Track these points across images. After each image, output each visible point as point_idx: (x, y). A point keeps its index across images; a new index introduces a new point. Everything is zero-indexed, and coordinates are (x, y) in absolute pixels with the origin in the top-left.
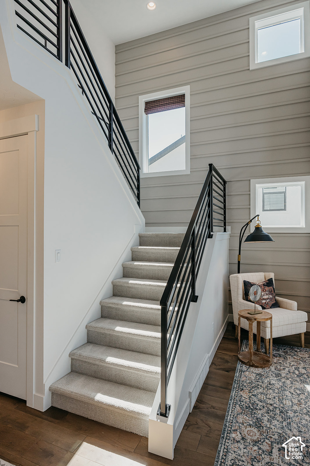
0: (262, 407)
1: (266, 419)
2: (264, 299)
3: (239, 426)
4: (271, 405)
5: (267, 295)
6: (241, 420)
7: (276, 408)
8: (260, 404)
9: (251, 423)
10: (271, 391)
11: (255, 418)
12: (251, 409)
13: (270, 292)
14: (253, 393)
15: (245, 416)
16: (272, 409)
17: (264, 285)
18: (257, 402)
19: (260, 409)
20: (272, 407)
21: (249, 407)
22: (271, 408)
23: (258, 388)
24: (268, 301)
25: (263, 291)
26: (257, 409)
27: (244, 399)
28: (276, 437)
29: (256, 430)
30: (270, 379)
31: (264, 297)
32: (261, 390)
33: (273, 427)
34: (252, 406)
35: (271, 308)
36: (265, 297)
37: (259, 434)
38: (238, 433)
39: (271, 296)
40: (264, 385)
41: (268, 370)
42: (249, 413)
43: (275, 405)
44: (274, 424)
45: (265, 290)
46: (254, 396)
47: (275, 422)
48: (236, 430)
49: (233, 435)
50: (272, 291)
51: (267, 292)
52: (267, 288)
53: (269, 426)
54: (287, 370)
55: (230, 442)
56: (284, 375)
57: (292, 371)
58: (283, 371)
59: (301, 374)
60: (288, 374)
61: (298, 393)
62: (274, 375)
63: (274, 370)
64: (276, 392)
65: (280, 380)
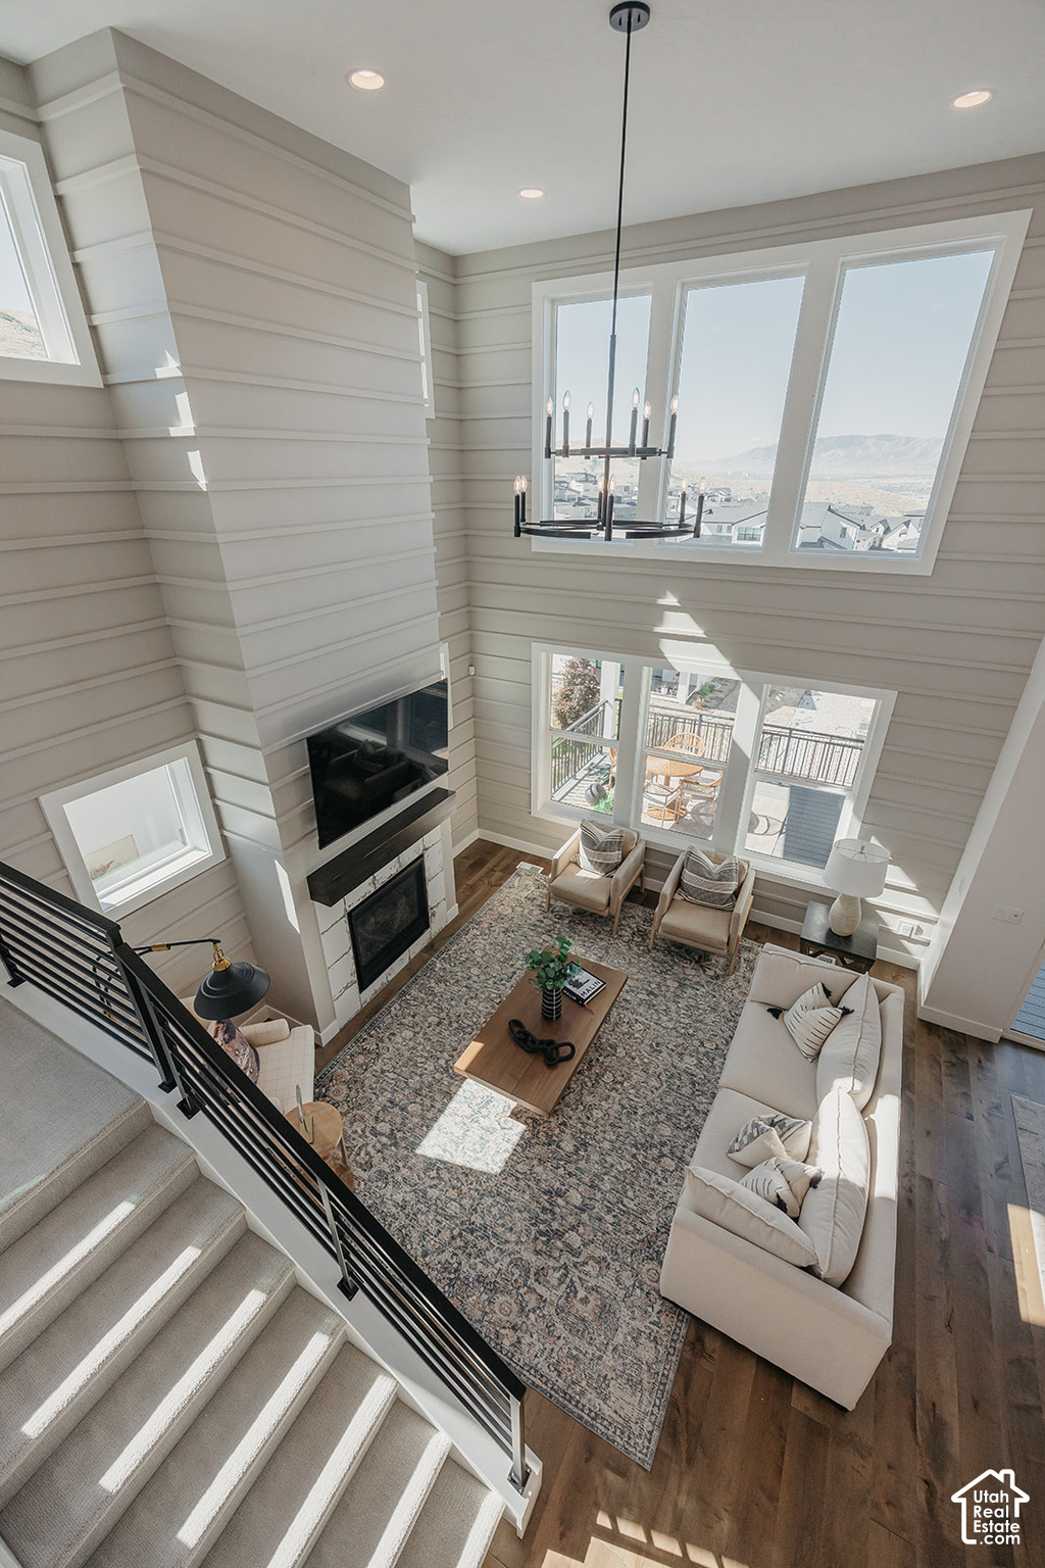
0: (454, 1257)
1: (480, 1266)
3: (489, 1322)
4: (453, 1238)
7: (460, 1235)
8: (446, 1256)
9: (485, 1297)
10: (421, 1217)
11: (476, 1284)
12: (458, 1278)
15: (471, 1299)
16: (462, 1244)
19: (460, 1264)
20: (459, 1239)
21: (451, 1280)
22: (459, 1242)
23: (407, 1235)
26: (456, 1270)
28: (517, 1272)
29: (501, 1299)
30: (388, 1195)
33: (498, 1265)
34: (450, 1273)
37: (507, 1298)
38: (502, 1331)
40: (403, 1220)
42: (464, 1287)
43: (455, 1232)
44: (493, 1260)
46: (426, 1256)
47: (490, 1255)
49: (506, 1343)
53: (496, 1272)
54: (373, 1152)
55: (517, 1356)
56: (385, 1167)
57: (379, 1146)
58: (375, 1161)
59: (392, 1135)
60: (384, 1159)
61: (435, 1175)
62: (379, 1184)
63: (365, 1175)
64: (424, 1209)
65: (396, 1183)
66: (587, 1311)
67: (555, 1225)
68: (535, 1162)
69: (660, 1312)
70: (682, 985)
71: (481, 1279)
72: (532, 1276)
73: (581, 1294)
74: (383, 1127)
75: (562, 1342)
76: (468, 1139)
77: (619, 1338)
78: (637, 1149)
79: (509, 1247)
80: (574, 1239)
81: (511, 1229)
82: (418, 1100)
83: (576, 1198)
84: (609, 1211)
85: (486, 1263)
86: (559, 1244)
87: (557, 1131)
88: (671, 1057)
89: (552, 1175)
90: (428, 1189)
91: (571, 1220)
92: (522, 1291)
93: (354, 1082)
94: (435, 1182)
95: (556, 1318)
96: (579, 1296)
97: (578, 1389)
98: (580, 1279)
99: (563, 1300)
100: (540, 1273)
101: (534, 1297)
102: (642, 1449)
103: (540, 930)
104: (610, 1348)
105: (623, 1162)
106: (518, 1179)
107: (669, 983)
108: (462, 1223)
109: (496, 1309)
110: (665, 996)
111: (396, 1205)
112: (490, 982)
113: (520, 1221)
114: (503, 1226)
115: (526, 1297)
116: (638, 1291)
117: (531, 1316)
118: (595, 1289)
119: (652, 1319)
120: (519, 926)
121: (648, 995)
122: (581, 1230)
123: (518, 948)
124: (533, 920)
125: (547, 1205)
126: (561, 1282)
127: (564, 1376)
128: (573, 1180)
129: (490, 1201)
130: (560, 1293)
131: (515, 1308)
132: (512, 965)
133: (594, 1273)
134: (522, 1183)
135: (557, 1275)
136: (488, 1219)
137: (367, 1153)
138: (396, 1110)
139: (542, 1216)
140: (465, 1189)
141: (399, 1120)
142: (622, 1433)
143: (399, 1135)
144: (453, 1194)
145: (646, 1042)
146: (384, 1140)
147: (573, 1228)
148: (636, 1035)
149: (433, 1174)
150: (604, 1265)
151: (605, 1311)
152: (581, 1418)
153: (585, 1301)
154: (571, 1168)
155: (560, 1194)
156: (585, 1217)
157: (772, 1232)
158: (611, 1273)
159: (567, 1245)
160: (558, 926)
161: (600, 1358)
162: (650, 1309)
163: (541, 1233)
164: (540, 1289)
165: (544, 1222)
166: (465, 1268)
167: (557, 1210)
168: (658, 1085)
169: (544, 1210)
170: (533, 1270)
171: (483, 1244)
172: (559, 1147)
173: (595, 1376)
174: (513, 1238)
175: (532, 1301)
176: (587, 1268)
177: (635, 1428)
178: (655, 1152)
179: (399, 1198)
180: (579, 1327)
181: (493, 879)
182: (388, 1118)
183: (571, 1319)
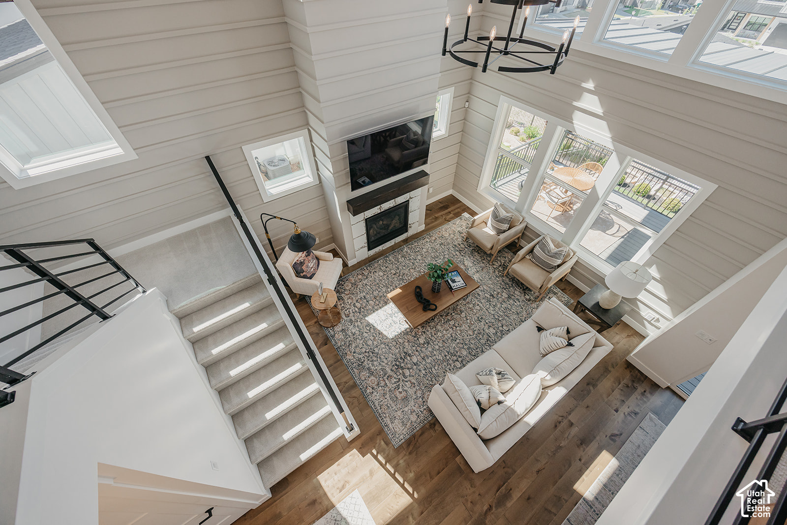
1: (370, 365)
3: (366, 383)
4: (366, 352)
6: (363, 379)
7: (368, 352)
8: (361, 356)
10: (358, 340)
14: (353, 351)
18: (360, 356)
22: (367, 354)
26: (362, 362)
27: (352, 361)
28: (382, 373)
29: (372, 378)
30: (350, 329)
32: (354, 345)
33: (376, 368)
37: (375, 379)
38: (369, 387)
39: (315, 261)
40: (352, 339)
41: (343, 321)
42: (362, 369)
43: (367, 351)
44: (376, 365)
47: (375, 363)
48: (366, 387)
49: (368, 391)
54: (351, 312)
55: (370, 396)
56: (353, 319)
57: (354, 311)
58: (351, 315)
59: (360, 309)
60: (354, 316)
62: (349, 323)
63: (346, 319)
64: (360, 339)
65: (354, 326)
66: (399, 396)
67: (402, 365)
68: (406, 341)
69: (425, 409)
70: (509, 297)
71: (369, 369)
72: (386, 376)
73: (400, 390)
74: (358, 305)
75: (386, 400)
76: (385, 322)
77: (406, 409)
78: (448, 353)
79: (383, 364)
80: (407, 372)
81: (386, 359)
82: (374, 300)
83: (415, 360)
84: (425, 369)
85: (373, 365)
86: (401, 371)
87: (420, 334)
88: (485, 326)
89: (410, 348)
90: (364, 333)
91: (409, 366)
92: (380, 379)
93: (354, 284)
94: (367, 331)
95: (388, 392)
96: (399, 390)
97: (385, 415)
98: (402, 385)
99: (393, 388)
100: (390, 377)
101: (384, 383)
102: (396, 442)
103: (457, 248)
104: (402, 410)
105: (440, 356)
106: (397, 343)
107: (503, 294)
108: (371, 349)
109: (370, 380)
110: (498, 299)
111: (352, 333)
112: (423, 265)
113: (391, 357)
114: (384, 356)
115: (381, 382)
116: (421, 399)
117: (380, 388)
118: (406, 391)
119: (421, 410)
120: (448, 244)
121: (490, 296)
122: (411, 371)
123: (442, 254)
124: (456, 243)
125: (403, 357)
126: (395, 383)
127: (382, 410)
128: (417, 353)
129: (383, 346)
130: (393, 386)
131: (376, 383)
132: (436, 261)
133: (408, 386)
134: (398, 346)
135: (395, 380)
136: (380, 352)
137: (349, 311)
138: (365, 300)
139: (399, 360)
140: (377, 338)
141: (364, 305)
142: (393, 434)
143: (362, 310)
144: (372, 338)
145: (477, 315)
146: (357, 309)
147: (408, 369)
148: (474, 311)
149: (368, 328)
150: (413, 385)
151: (405, 399)
152: (382, 423)
153: (400, 393)
154: (419, 349)
155: (409, 355)
156: (415, 367)
157: (466, 410)
158: (414, 389)
159: (403, 372)
160: (466, 250)
161: (397, 411)
162: (422, 407)
163: (396, 365)
164: (387, 382)
165: (399, 362)
166: (365, 363)
167: (406, 360)
168: (471, 334)
169: (401, 358)
170: (387, 375)
171: (375, 359)
172: (418, 339)
173: (392, 415)
174: (386, 362)
175: (382, 384)
176: (406, 383)
177: (397, 436)
178: (455, 358)
179: (353, 331)
180: (395, 399)
181: (448, 217)
182: (361, 302)
183: (393, 395)
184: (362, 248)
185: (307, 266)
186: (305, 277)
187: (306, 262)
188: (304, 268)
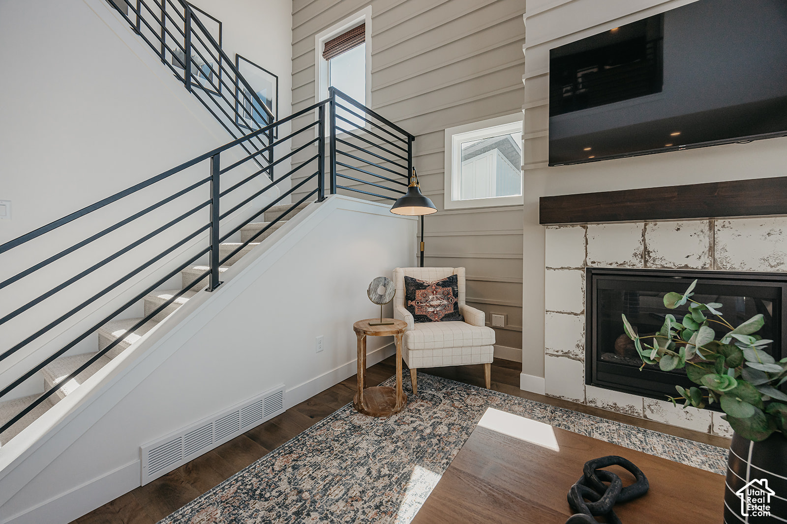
2: (431, 306)
5: (439, 299)
10: (336, 462)
13: (446, 296)
14: (299, 463)
17: (438, 284)
18: (283, 482)
22: (291, 499)
24: (438, 309)
25: (433, 292)
27: (268, 471)
30: (366, 438)
31: (432, 303)
32: (320, 459)
35: (442, 320)
36: (435, 303)
39: (445, 302)
40: (338, 450)
41: (380, 421)
42: (237, 504)
43: (305, 494)
45: (436, 292)
46: (293, 468)
50: (448, 294)
51: (438, 296)
52: (440, 290)
54: (415, 425)
56: (398, 434)
57: (421, 428)
58: (405, 427)
59: (432, 435)
60: (407, 432)
61: (382, 473)
62: (381, 432)
63: (391, 422)
64: (344, 465)
90: (366, 468)
94: (374, 473)
111: (356, 444)
137: (413, 422)
143: (435, 441)
149: (385, 471)
179: (364, 445)
184: (566, 354)
185: (425, 296)
186: (411, 309)
187: (429, 290)
188: (419, 293)
